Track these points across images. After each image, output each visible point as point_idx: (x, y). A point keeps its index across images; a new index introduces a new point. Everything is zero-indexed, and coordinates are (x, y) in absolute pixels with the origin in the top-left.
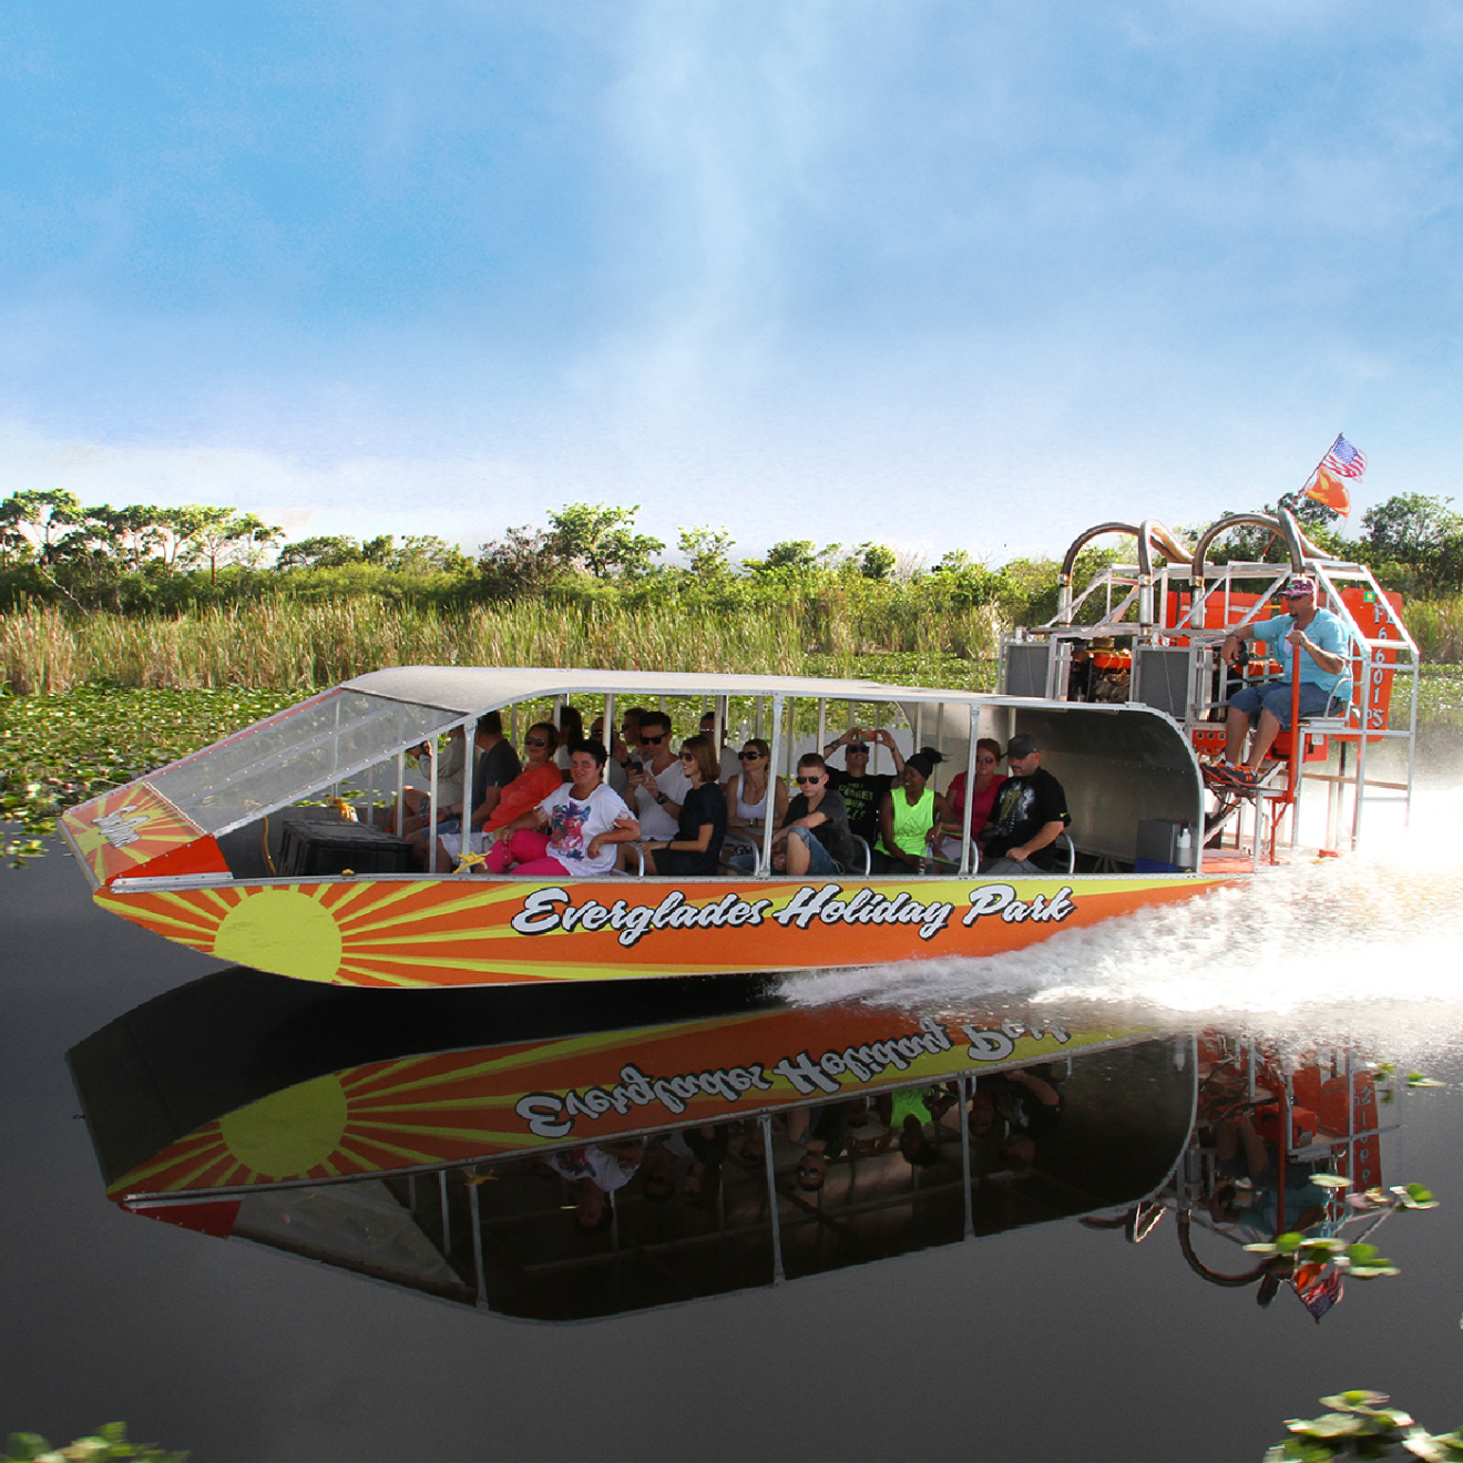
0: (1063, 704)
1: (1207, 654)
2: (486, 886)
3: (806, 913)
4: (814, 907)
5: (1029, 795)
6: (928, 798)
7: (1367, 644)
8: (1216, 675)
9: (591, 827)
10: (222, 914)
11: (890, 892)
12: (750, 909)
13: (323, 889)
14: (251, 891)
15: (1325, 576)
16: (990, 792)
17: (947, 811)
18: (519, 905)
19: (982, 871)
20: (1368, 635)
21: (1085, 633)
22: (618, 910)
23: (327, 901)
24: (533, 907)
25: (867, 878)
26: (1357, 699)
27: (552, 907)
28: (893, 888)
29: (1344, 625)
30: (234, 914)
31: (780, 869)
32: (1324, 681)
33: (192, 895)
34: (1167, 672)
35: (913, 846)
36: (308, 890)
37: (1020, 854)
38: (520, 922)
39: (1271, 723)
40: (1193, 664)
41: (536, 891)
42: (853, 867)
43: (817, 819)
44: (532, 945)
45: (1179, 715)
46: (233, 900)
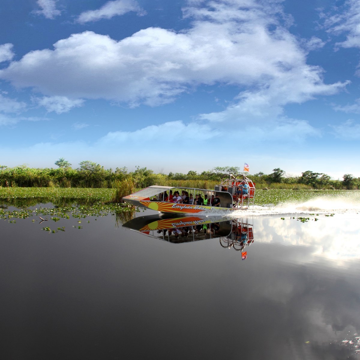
0: (221, 191)
1: (235, 188)
2: (170, 203)
3: (196, 208)
4: (197, 208)
5: (217, 200)
6: (207, 200)
7: (250, 188)
8: (235, 190)
9: (178, 200)
10: (149, 204)
11: (203, 207)
12: (191, 208)
13: (157, 203)
14: (152, 202)
15: (247, 181)
16: (213, 200)
17: (209, 201)
18: (172, 205)
19: (212, 206)
20: (250, 187)
21: (223, 186)
22: (180, 206)
23: (157, 204)
24: (174, 205)
25: (201, 206)
26: (249, 192)
27: (175, 206)
28: (204, 207)
29: (247, 186)
30: (150, 204)
31: (194, 204)
32: (245, 191)
33: (147, 202)
34: (231, 190)
35: (205, 204)
36: (156, 202)
37: (216, 205)
38: (172, 207)
39: (240, 194)
40: (233, 189)
41: (174, 204)
42: (200, 204)
43: (197, 200)
44: (173, 209)
45: (231, 193)
46: (150, 203)
